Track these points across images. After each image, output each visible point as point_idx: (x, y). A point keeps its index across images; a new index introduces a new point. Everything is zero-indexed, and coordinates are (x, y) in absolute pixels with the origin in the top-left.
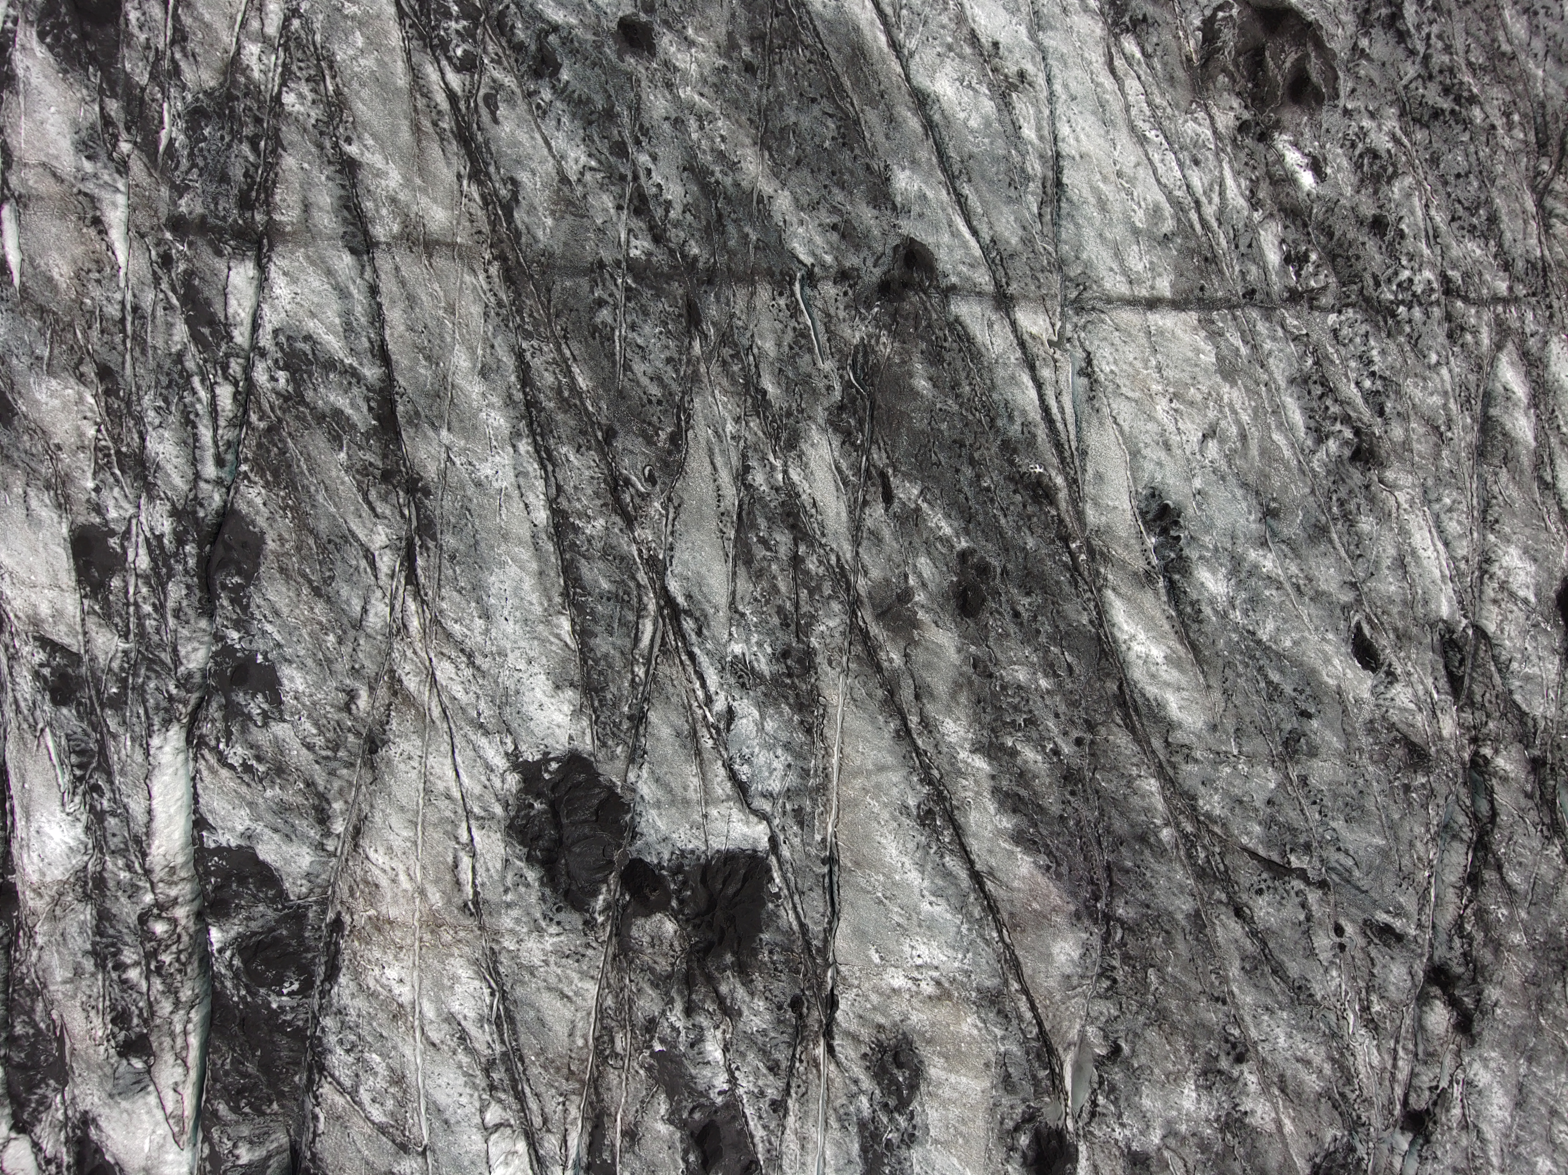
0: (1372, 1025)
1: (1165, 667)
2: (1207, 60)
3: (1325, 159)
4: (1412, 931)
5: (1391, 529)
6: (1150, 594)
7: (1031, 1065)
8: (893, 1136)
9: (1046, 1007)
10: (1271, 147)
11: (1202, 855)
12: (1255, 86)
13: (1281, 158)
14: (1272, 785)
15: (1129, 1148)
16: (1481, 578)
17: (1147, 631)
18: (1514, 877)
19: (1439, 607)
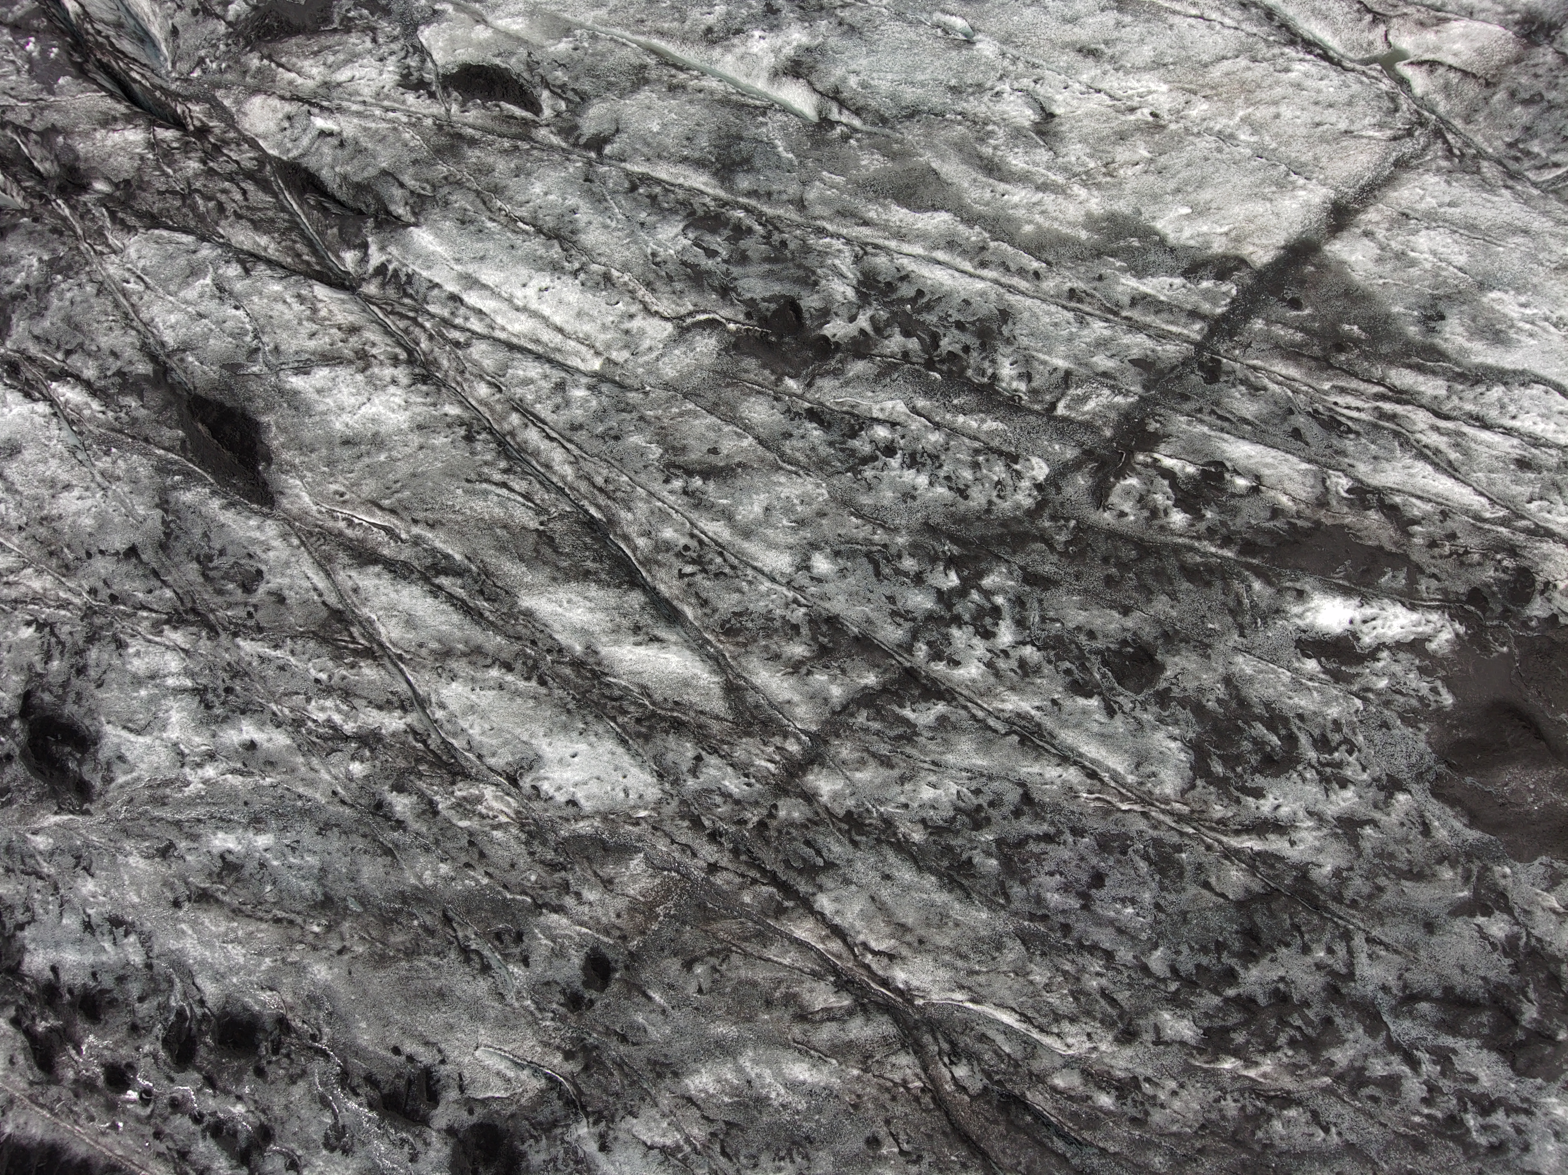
3: (1338, 676)
5: (625, 268)
13: (1412, 602)
16: (411, 349)
19: (438, 233)
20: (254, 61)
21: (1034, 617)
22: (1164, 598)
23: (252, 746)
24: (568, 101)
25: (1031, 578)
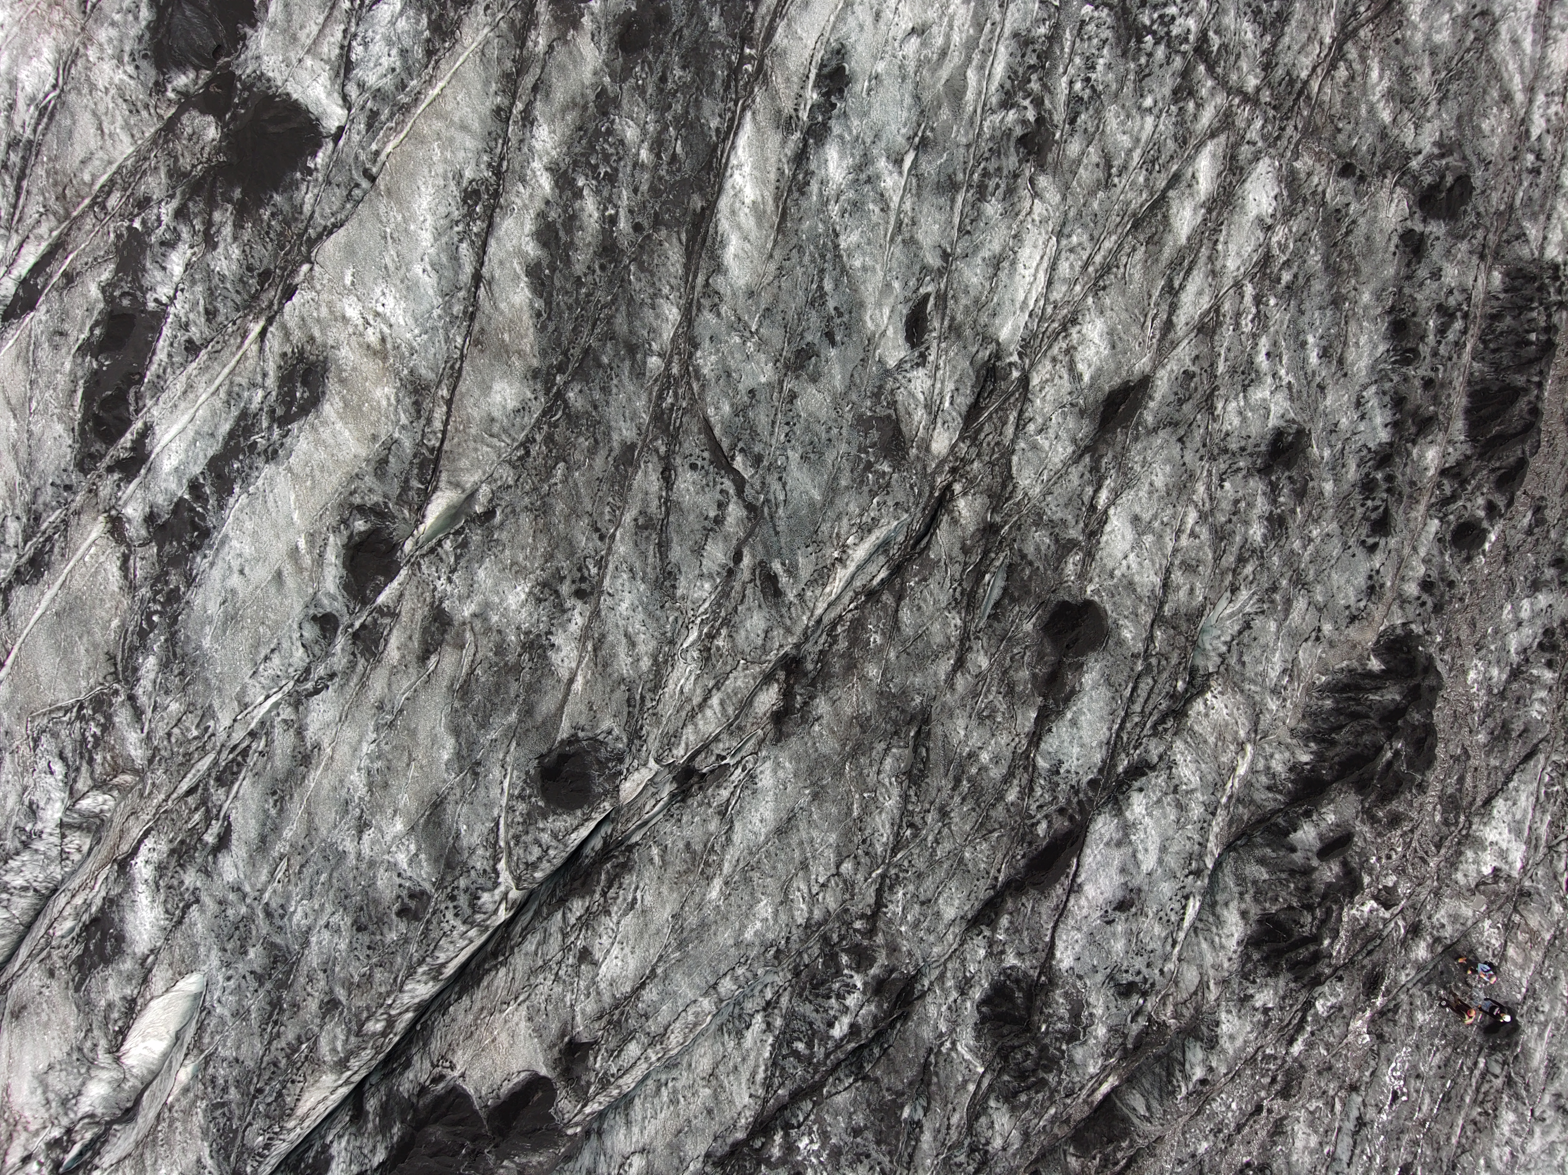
0: (707, 655)
1: (747, 211)
4: (791, 596)
5: (1010, 227)
6: (779, 139)
7: (411, 469)
8: (261, 442)
9: (456, 429)
11: (669, 401)
14: (763, 379)
15: (441, 602)
16: (1060, 330)
17: (754, 168)
18: (906, 616)
19: (1002, 326)
20: (914, 451)
23: (1268, 354)
24: (925, 277)
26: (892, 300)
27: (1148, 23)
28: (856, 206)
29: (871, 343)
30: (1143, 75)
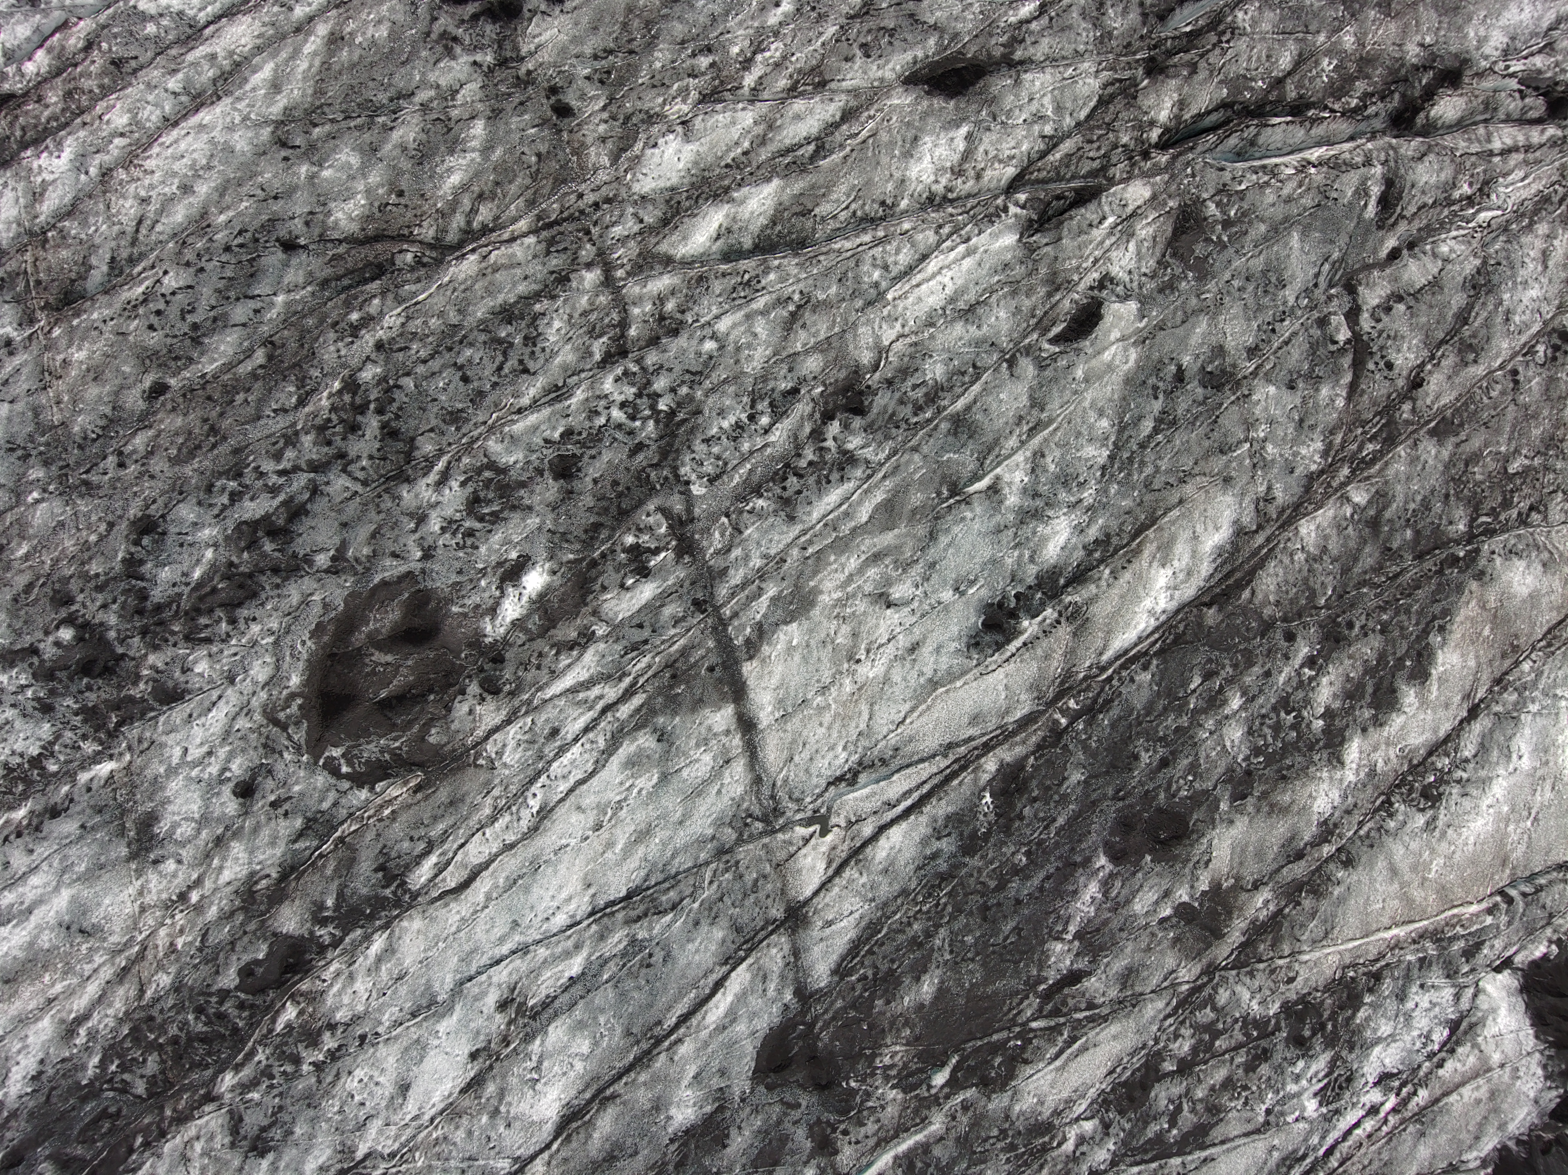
0: (1485, 187)
1: (1176, 563)
2: (414, 764)
3: (500, 564)
4: (1378, 169)
5: (932, 337)
6: (1095, 609)
10: (505, 642)
11: (1370, 447)
12: (431, 691)
13: (517, 624)
14: (1272, 389)
16: (952, 201)
17: (1139, 599)
18: (1286, 60)
19: (1007, 249)
20: (1171, 204)
21: (619, 435)
22: (591, 504)
23: (777, 5)
24: (1045, 359)
25: (640, 447)
26: (1094, 363)
27: (651, 423)
28: (1065, 480)
29: (1143, 339)
30: (695, 377)
